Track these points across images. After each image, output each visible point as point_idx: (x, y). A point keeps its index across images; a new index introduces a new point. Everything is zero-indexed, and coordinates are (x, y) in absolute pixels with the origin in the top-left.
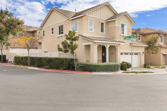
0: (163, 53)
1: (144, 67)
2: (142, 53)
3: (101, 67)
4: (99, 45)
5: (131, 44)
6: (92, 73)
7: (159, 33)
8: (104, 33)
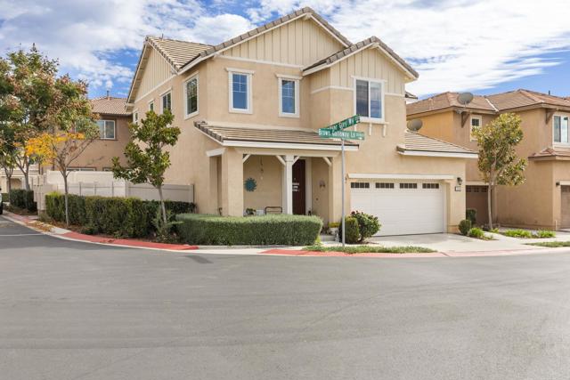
0: (562, 183)
1: (459, 231)
2: (454, 183)
3: (237, 229)
4: (252, 156)
5: (399, 149)
6: (197, 248)
7: (543, 106)
8: (297, 114)
